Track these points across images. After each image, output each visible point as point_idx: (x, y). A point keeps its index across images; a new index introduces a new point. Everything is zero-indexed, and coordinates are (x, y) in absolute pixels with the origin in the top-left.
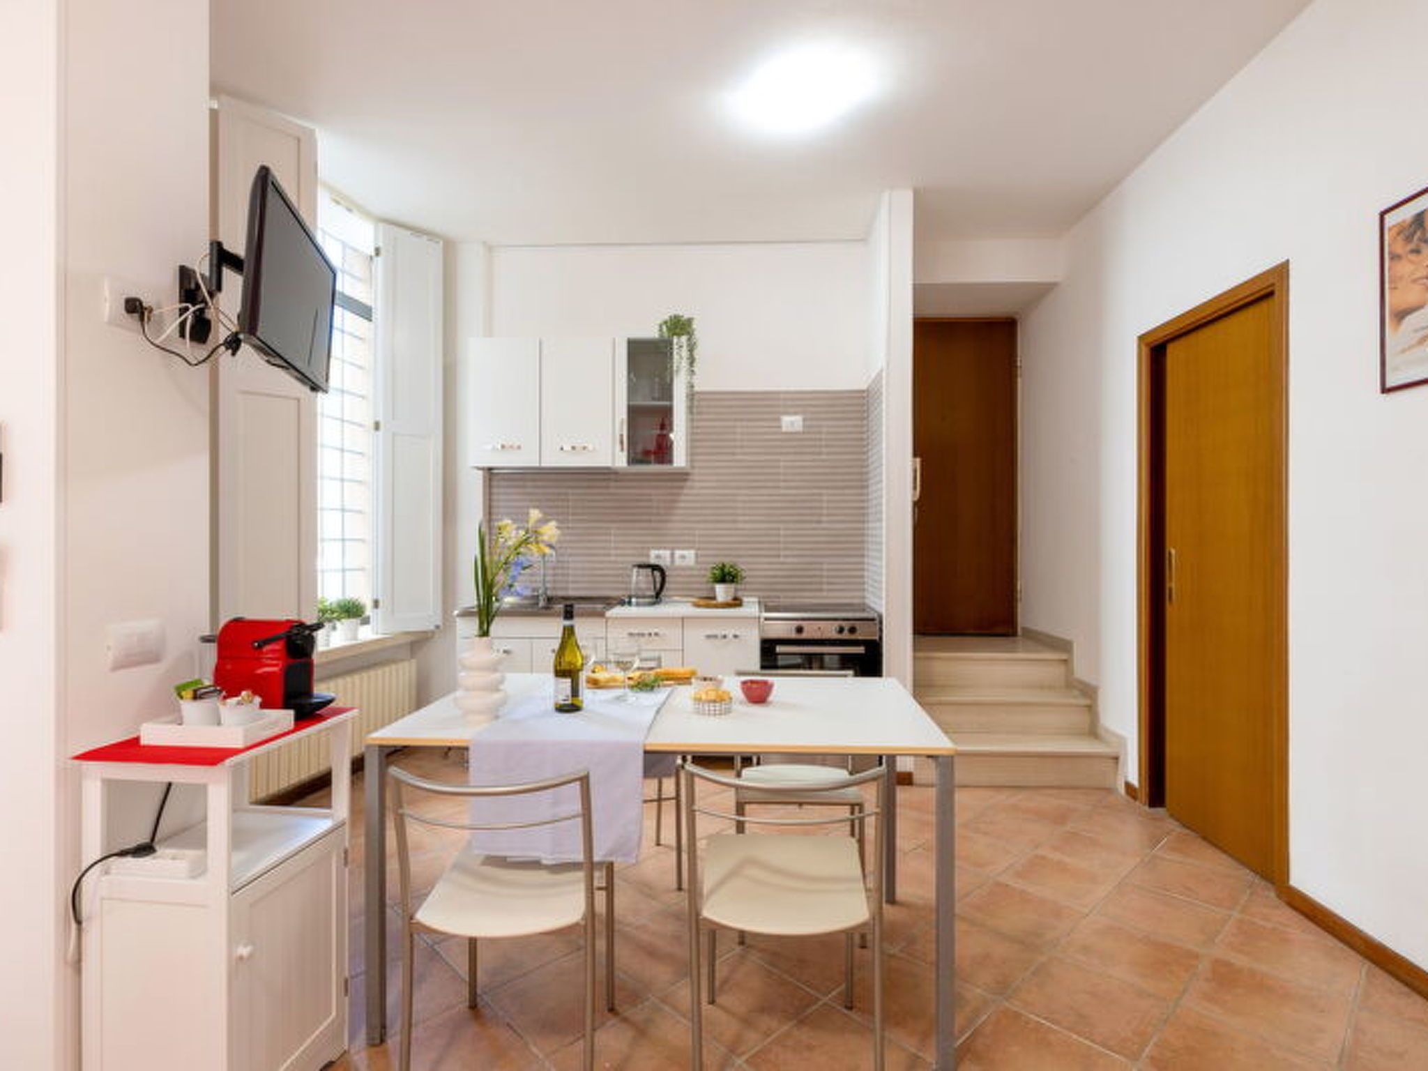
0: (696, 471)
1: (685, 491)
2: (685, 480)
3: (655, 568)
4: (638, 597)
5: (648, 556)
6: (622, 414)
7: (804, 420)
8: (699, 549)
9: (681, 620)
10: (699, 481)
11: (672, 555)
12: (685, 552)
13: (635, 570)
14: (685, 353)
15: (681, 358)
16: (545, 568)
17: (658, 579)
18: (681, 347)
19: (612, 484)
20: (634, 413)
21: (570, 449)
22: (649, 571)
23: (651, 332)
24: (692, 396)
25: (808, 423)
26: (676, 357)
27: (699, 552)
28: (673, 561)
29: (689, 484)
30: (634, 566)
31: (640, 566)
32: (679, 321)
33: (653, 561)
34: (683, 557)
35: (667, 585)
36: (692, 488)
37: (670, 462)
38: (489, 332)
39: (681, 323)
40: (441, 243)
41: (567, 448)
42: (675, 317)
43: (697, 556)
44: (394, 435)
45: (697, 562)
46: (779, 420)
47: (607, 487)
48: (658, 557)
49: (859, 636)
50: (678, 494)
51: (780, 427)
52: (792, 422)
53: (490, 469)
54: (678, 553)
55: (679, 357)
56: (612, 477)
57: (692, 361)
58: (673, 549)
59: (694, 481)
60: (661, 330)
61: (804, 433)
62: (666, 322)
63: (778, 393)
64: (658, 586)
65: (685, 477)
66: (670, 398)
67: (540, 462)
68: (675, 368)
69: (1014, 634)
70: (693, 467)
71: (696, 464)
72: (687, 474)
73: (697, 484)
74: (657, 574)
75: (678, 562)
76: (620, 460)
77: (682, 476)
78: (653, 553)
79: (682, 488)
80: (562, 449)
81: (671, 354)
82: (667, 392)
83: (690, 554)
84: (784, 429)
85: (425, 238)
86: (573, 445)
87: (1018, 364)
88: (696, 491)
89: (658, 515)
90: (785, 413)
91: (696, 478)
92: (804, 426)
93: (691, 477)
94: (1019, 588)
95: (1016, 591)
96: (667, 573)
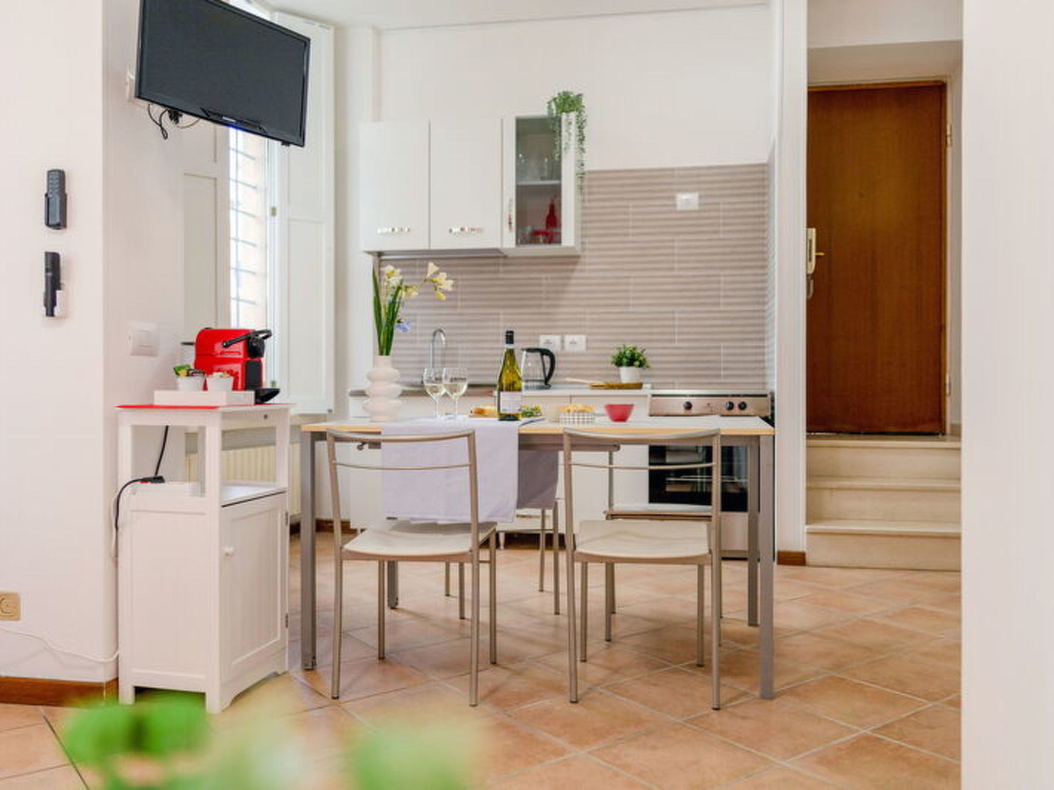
0: (586, 253)
1: (576, 274)
2: (575, 263)
3: (544, 352)
4: (527, 382)
5: (538, 341)
6: (511, 194)
7: (701, 197)
8: (590, 334)
10: (590, 264)
11: (563, 341)
12: (576, 338)
13: (525, 353)
14: (573, 129)
15: (570, 134)
16: (434, 355)
17: (548, 366)
18: (570, 123)
19: (501, 269)
20: (522, 192)
21: (459, 230)
22: (537, 355)
23: (539, 109)
24: (581, 176)
25: (703, 201)
26: (564, 133)
27: (590, 338)
28: (563, 348)
29: (578, 267)
30: (523, 350)
31: (529, 350)
32: (569, 97)
33: (542, 346)
34: (573, 343)
35: (555, 372)
36: (581, 271)
37: (559, 242)
38: (377, 117)
39: (569, 100)
40: (332, 28)
41: (456, 230)
42: (565, 93)
43: (587, 341)
44: (289, 220)
45: (587, 348)
46: (673, 198)
47: (497, 272)
48: (548, 342)
49: (748, 412)
50: (569, 278)
51: (675, 205)
52: (687, 200)
53: (380, 254)
54: (568, 338)
55: (569, 135)
56: (501, 261)
57: (582, 140)
58: (562, 334)
59: (585, 264)
60: (549, 107)
61: (699, 211)
62: (555, 99)
63: (673, 169)
64: (547, 372)
65: (574, 260)
66: (559, 177)
67: (430, 246)
68: (563, 146)
69: (944, 434)
70: (583, 250)
71: (588, 246)
72: (578, 257)
73: (587, 267)
74: (547, 359)
75: (568, 348)
76: (507, 240)
77: (571, 260)
78: (543, 339)
79: (572, 271)
80: (451, 231)
81: (560, 131)
82: (556, 172)
83: (580, 339)
84: (679, 208)
85: (317, 25)
86: (461, 226)
87: (948, 133)
88: (586, 274)
89: (547, 299)
90: (680, 191)
91: (587, 260)
92: (700, 204)
93: (582, 260)
94: (948, 381)
95: (945, 384)
96: (557, 359)
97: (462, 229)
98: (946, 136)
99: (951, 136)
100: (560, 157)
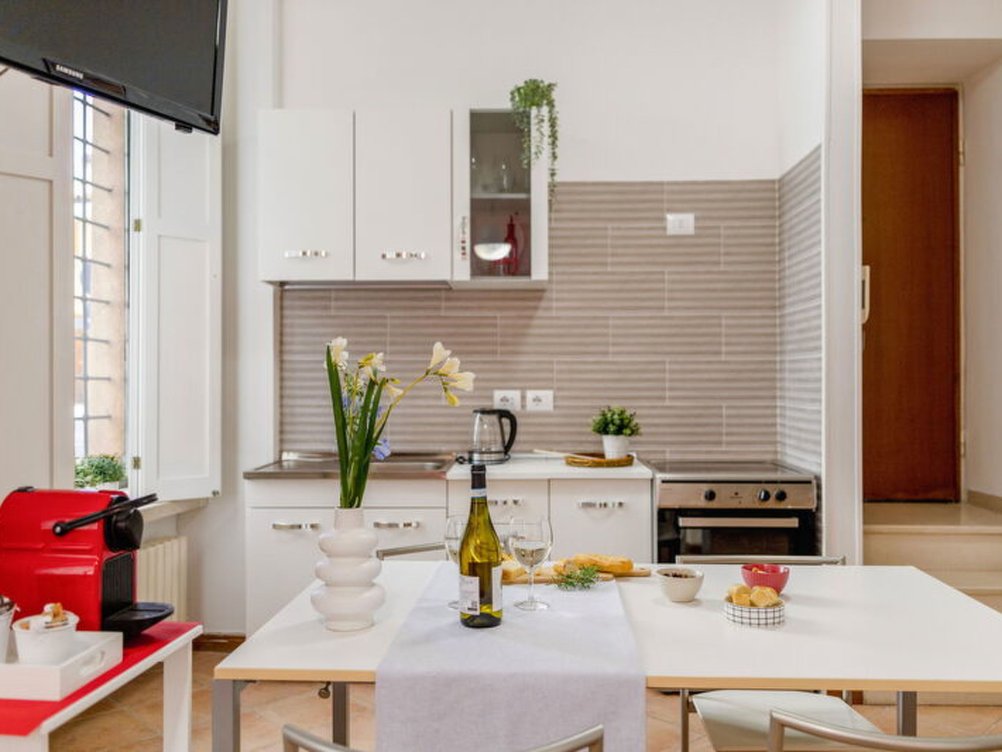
0: (554, 286)
1: (540, 313)
2: (540, 299)
3: (503, 414)
4: (481, 453)
5: (491, 398)
6: (464, 210)
7: (697, 219)
8: (559, 389)
9: (546, 483)
10: (557, 300)
11: (523, 398)
12: (541, 393)
13: (479, 415)
14: (546, 128)
15: (542, 134)
17: (507, 429)
18: (542, 121)
20: (479, 208)
21: (394, 256)
22: (494, 418)
23: (499, 101)
24: (553, 188)
25: (700, 223)
26: (534, 133)
27: (559, 394)
28: (523, 406)
29: (543, 304)
30: (476, 411)
31: (484, 412)
32: (538, 87)
33: (497, 405)
34: (537, 400)
35: (518, 438)
36: (549, 309)
37: (528, 273)
39: (540, 91)
41: (391, 255)
42: (534, 82)
43: (555, 398)
44: (160, 236)
45: (555, 407)
46: (663, 219)
47: (438, 308)
48: (504, 399)
49: (788, 505)
50: (531, 318)
51: (665, 229)
52: (680, 223)
53: (282, 284)
54: (530, 394)
55: (539, 134)
56: (443, 294)
57: (554, 140)
58: (523, 389)
59: (551, 300)
60: (513, 99)
61: (696, 236)
62: (519, 89)
63: (661, 184)
64: (507, 438)
65: (538, 294)
66: (528, 190)
67: (354, 275)
68: (533, 150)
69: (957, 500)
72: (543, 291)
73: (554, 304)
74: (506, 421)
75: (531, 406)
76: (459, 272)
78: (498, 395)
79: (536, 308)
80: (384, 256)
81: (529, 131)
82: (522, 182)
83: (547, 396)
84: (671, 231)
86: (399, 251)
87: (961, 149)
88: (554, 313)
89: (503, 344)
90: (670, 211)
91: (554, 295)
92: (696, 228)
93: (547, 295)
94: (962, 440)
95: (959, 443)
96: (519, 421)
97: (399, 255)
98: (958, 153)
99: (964, 153)
100: (529, 164)
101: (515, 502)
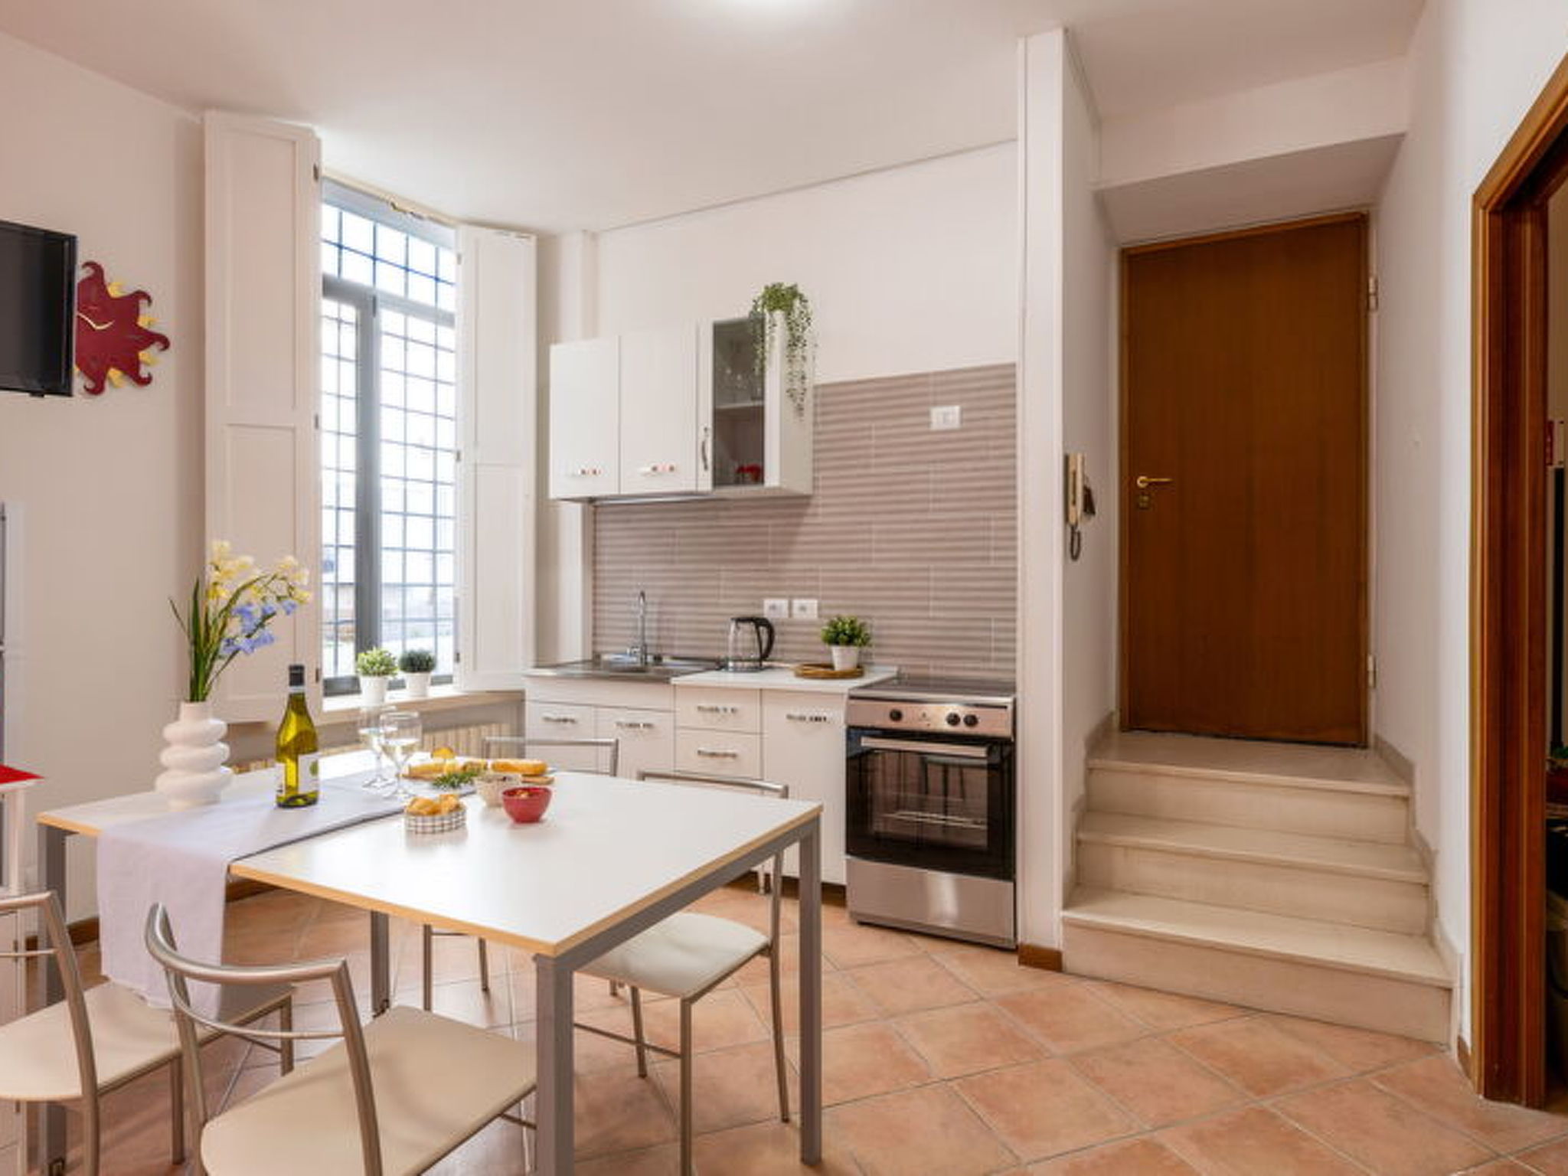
0: (819, 492)
1: (806, 520)
2: (808, 505)
3: (759, 622)
4: (735, 661)
5: (761, 606)
7: (962, 411)
8: (824, 598)
10: (824, 505)
11: (790, 606)
12: (804, 602)
13: (734, 625)
14: (779, 332)
17: (765, 637)
18: (774, 325)
19: (723, 513)
20: (721, 418)
21: (652, 470)
22: (749, 627)
23: (739, 310)
25: (966, 416)
26: (767, 338)
27: (824, 602)
28: (790, 615)
29: (810, 511)
30: (732, 619)
31: (743, 620)
32: (781, 289)
33: (758, 613)
34: (803, 608)
35: (775, 646)
36: (815, 515)
37: (763, 482)
39: (778, 295)
40: (535, 239)
41: (647, 470)
42: (775, 286)
43: (820, 608)
44: (476, 465)
45: (817, 615)
46: (927, 414)
47: (717, 518)
48: (772, 607)
49: (980, 729)
51: (929, 424)
52: (946, 416)
53: (590, 500)
54: (797, 603)
58: (791, 598)
59: (817, 506)
60: (753, 306)
61: (962, 430)
62: (762, 295)
63: (926, 375)
64: (764, 646)
65: (799, 501)
66: (762, 398)
67: (619, 490)
68: (766, 356)
69: (1364, 745)
70: (815, 487)
71: (821, 483)
72: (808, 497)
73: (820, 510)
74: (764, 631)
75: (797, 614)
76: (705, 483)
78: (768, 602)
81: (763, 336)
83: (812, 604)
84: (935, 427)
85: (513, 235)
86: (653, 465)
87: (1371, 290)
88: (820, 520)
89: (774, 552)
90: (936, 404)
91: (821, 501)
92: (962, 421)
93: (813, 501)
94: (1371, 668)
95: (1367, 673)
96: (777, 629)
97: (655, 469)
98: (1368, 295)
99: (1376, 294)
100: (762, 369)
101: (733, 710)
